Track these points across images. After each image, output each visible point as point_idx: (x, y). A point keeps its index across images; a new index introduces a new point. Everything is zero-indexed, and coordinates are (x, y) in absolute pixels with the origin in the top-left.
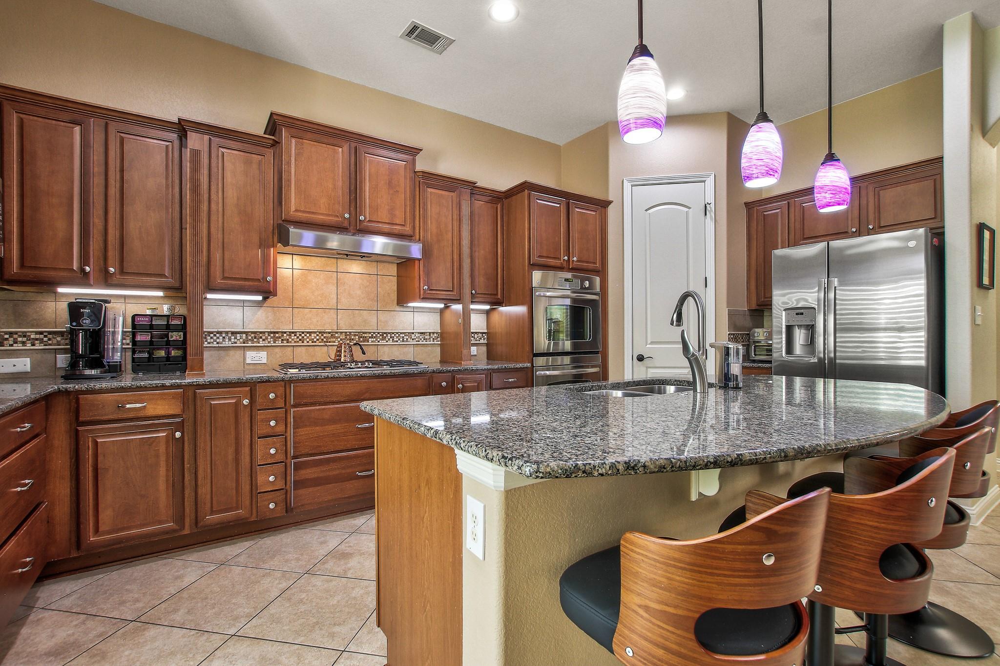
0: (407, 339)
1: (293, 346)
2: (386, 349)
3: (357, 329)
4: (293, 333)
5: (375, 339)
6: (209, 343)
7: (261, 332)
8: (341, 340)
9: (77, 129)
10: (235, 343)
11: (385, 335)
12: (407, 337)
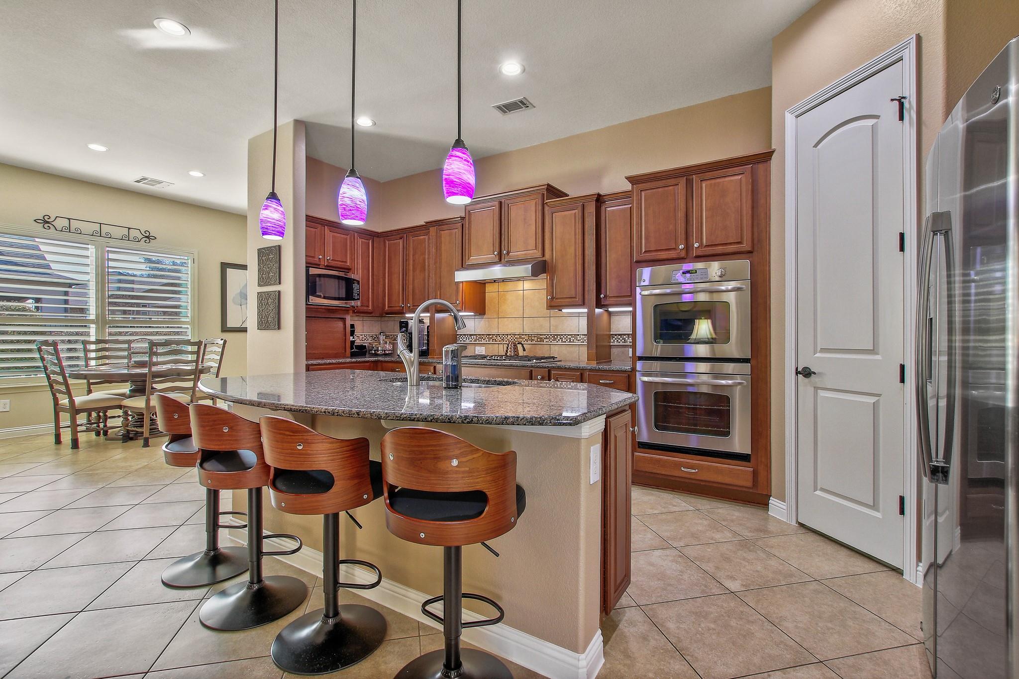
0: (573, 340)
1: (498, 344)
2: (556, 348)
3: (536, 331)
4: (498, 335)
5: (548, 340)
6: (460, 341)
7: (483, 335)
8: (526, 340)
9: (401, 241)
10: (471, 341)
11: (556, 337)
12: (574, 338)
